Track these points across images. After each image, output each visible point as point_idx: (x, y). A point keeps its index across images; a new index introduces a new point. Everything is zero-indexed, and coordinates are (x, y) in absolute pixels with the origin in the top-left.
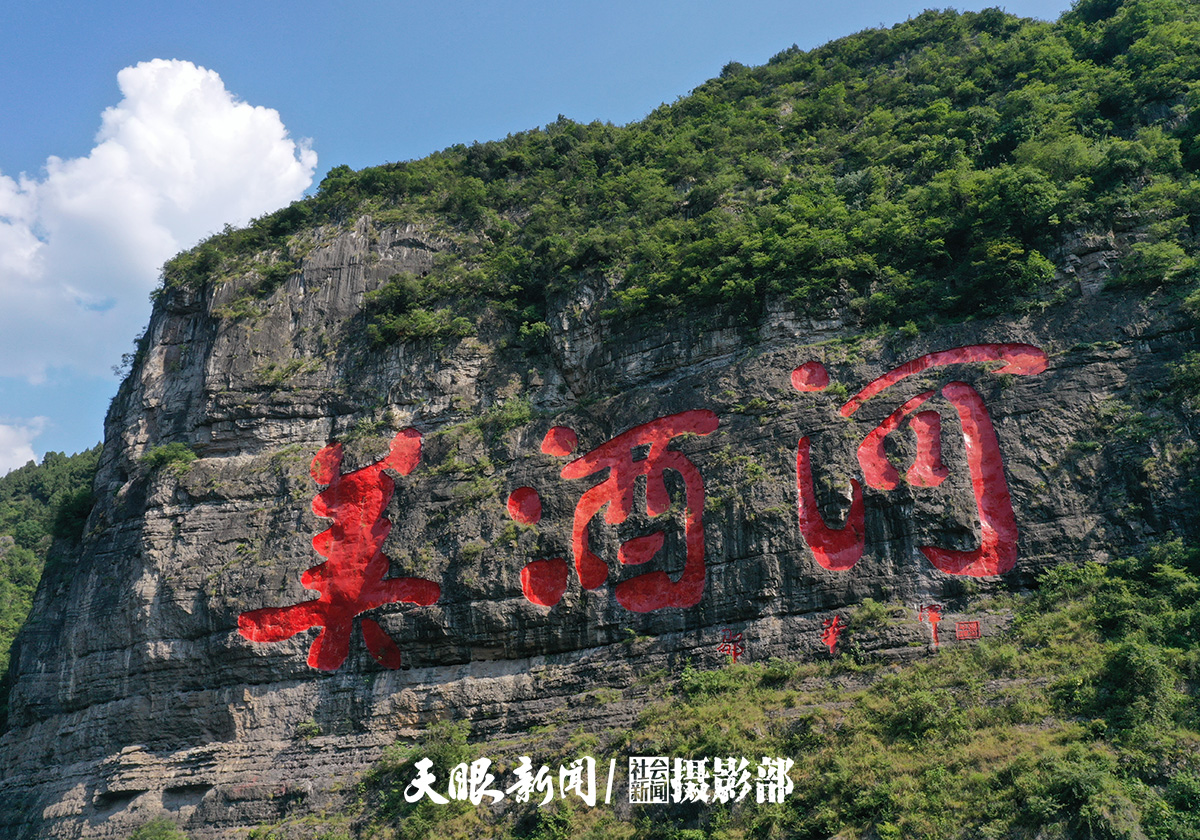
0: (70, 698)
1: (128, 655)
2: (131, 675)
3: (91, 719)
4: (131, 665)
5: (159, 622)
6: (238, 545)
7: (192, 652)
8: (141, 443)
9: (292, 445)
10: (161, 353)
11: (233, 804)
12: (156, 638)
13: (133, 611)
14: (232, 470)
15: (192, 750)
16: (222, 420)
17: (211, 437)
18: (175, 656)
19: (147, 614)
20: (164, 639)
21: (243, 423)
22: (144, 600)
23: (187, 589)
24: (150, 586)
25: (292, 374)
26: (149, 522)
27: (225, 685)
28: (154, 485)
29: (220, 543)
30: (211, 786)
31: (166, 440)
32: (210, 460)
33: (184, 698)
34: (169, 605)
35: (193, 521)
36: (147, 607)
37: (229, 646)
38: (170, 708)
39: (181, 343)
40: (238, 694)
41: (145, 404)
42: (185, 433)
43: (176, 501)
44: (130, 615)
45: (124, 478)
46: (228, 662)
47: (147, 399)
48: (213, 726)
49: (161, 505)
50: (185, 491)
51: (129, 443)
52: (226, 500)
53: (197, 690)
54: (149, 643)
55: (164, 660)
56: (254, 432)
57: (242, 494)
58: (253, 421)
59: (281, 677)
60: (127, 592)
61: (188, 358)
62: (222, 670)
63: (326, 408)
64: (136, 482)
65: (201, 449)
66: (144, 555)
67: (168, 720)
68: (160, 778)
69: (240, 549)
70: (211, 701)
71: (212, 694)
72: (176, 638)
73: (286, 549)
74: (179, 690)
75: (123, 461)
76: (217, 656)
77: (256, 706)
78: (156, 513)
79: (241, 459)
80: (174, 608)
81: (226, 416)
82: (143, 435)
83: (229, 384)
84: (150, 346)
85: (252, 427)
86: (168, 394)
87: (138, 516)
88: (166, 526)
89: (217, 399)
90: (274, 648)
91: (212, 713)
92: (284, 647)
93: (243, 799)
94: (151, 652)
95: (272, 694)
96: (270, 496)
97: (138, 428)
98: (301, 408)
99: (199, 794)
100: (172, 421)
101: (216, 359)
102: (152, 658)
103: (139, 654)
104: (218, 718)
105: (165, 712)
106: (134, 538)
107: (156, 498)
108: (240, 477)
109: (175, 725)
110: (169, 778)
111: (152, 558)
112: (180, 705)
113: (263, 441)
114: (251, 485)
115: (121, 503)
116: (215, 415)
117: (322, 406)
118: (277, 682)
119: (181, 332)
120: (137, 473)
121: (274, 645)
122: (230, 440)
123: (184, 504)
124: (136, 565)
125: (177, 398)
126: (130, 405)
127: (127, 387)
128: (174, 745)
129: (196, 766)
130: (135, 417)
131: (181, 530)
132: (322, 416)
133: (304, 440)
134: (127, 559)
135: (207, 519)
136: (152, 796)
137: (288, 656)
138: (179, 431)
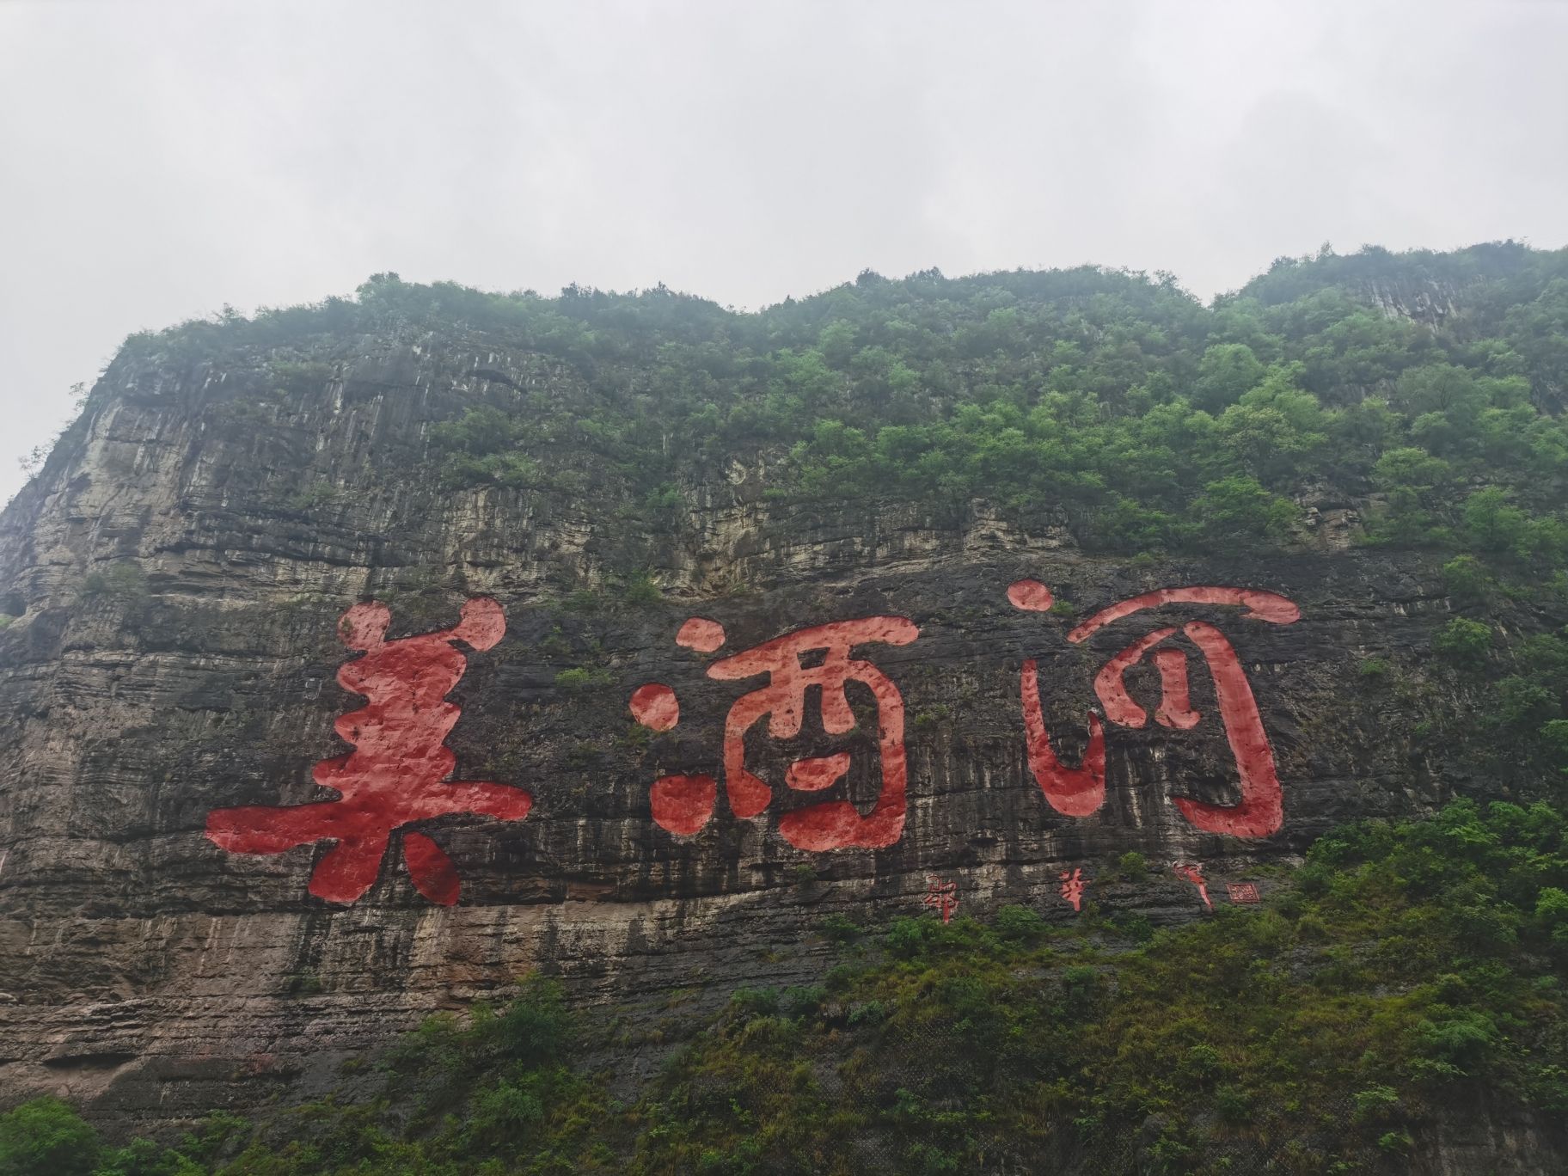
5: (68, 812)
6: (213, 715)
7: (116, 860)
8: (58, 564)
9: (307, 595)
10: (105, 449)
11: (169, 1085)
12: (58, 835)
13: (25, 793)
14: (212, 614)
15: (98, 1005)
16: (203, 547)
17: (182, 567)
18: (88, 863)
19: (49, 798)
20: (72, 836)
21: (235, 555)
22: (48, 777)
23: (124, 768)
24: (59, 758)
25: (318, 504)
26: (70, 668)
27: (166, 913)
28: (86, 618)
29: (184, 709)
30: (131, 1057)
31: (103, 564)
32: (179, 597)
33: (94, 926)
34: (90, 789)
35: (141, 675)
36: (51, 788)
37: (187, 854)
38: (64, 941)
39: (139, 441)
40: (187, 926)
41: (73, 511)
42: (136, 559)
43: (119, 646)
44: (17, 799)
45: (17, 609)
46: (178, 878)
47: (77, 506)
48: (136, 972)
49: (92, 648)
50: (136, 633)
51: (38, 562)
52: (199, 652)
53: (115, 917)
54: (45, 841)
55: (68, 868)
56: (252, 569)
57: (226, 647)
58: (252, 555)
59: (261, 907)
60: (15, 766)
61: (146, 463)
62: (166, 889)
63: (363, 556)
64: (44, 615)
65: (160, 582)
66: (56, 713)
67: (59, 959)
68: (36, 1043)
69: (217, 721)
70: (137, 936)
71: (139, 924)
72: (92, 838)
73: (292, 727)
74: (84, 915)
75: (23, 585)
76: (161, 868)
77: (215, 944)
78: (81, 657)
79: (227, 603)
80: (97, 793)
81: (211, 542)
82: (63, 553)
83: (221, 501)
84: (89, 437)
85: (249, 563)
86: (111, 503)
87: (45, 661)
88: (97, 678)
89: (201, 518)
90: (259, 862)
91: (136, 952)
92: (276, 863)
93: (188, 1078)
94: (46, 853)
95: (243, 930)
96: (272, 656)
97: (56, 542)
98: (328, 549)
99: (107, 1068)
100: (116, 540)
101: (204, 466)
102: (47, 864)
103: (24, 856)
104: (148, 960)
105: (54, 946)
106: (34, 692)
107: (85, 635)
108: (226, 626)
109: (68, 967)
110: (55, 1043)
111: (68, 719)
112: (84, 936)
113: (263, 584)
114: (241, 638)
115: (15, 641)
116: (195, 538)
117: (358, 551)
118: (253, 913)
119: (139, 427)
120: (46, 604)
121: (260, 858)
122: (211, 576)
123: (130, 651)
124: (35, 728)
125: (128, 511)
126: (44, 510)
127: (37, 489)
128: (60, 998)
129: (105, 1027)
130: (50, 528)
131: (122, 684)
132: (356, 565)
133: (325, 592)
134: (20, 719)
135: (166, 675)
136: (22, 1070)
137: (279, 875)
138: (127, 553)
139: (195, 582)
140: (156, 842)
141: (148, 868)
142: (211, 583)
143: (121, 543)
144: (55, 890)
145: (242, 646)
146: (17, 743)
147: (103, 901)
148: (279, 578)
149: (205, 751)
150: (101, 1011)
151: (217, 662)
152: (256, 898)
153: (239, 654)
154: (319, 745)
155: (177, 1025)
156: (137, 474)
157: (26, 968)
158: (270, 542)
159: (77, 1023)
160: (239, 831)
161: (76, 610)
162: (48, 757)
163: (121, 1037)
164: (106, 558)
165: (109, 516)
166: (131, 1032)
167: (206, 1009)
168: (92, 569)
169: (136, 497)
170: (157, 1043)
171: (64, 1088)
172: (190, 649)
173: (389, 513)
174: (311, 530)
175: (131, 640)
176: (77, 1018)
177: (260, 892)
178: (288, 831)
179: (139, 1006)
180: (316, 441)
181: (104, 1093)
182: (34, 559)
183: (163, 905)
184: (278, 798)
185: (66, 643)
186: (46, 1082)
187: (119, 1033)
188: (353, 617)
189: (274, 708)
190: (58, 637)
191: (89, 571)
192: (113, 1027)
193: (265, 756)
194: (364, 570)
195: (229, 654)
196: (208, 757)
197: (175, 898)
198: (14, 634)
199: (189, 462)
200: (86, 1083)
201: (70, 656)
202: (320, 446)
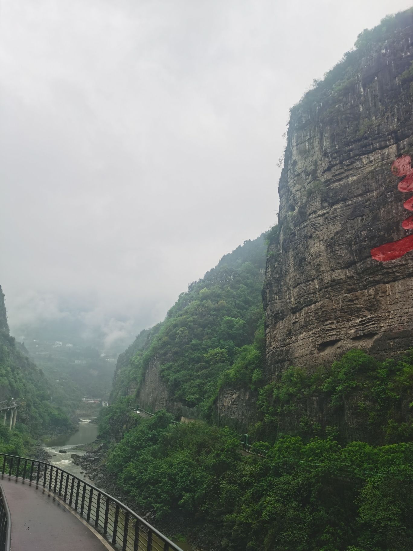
0: (293, 306)
1: (316, 282)
2: (320, 291)
3: (305, 313)
4: (319, 286)
5: (328, 263)
6: (360, 218)
7: (348, 274)
8: (298, 191)
9: (377, 164)
10: (297, 149)
11: (392, 341)
12: (328, 271)
13: (315, 261)
14: (348, 185)
15: (360, 319)
16: (336, 165)
17: (332, 175)
18: (340, 277)
19: (322, 261)
20: (332, 270)
21: (347, 162)
22: (319, 255)
23: (339, 245)
24: (320, 248)
25: (368, 130)
26: (312, 220)
27: (370, 286)
28: (310, 203)
29: (350, 220)
30: (376, 334)
31: (310, 185)
32: (335, 185)
33: (349, 296)
34: (332, 255)
35: (333, 214)
36: (321, 258)
37: (369, 266)
38: (343, 302)
39: (305, 141)
40: (378, 289)
41: (295, 173)
42: (318, 179)
43: (323, 208)
44: (313, 264)
45: (293, 209)
46: (369, 274)
47: (296, 171)
48: (368, 307)
49: (316, 211)
50: (326, 202)
51: (293, 192)
52: (348, 200)
53: (355, 291)
54: (325, 274)
55: (335, 280)
56: (354, 164)
57: (356, 194)
58: (353, 160)
59: (402, 277)
60: (309, 254)
61: (310, 147)
62: (367, 279)
63: (392, 140)
64: (300, 207)
65: (328, 182)
66: (314, 235)
67: (343, 308)
68: (347, 334)
69: (362, 220)
70: (364, 296)
71: (363, 292)
72: (338, 269)
73: (389, 213)
74: (345, 293)
75: (291, 201)
76: (363, 273)
77: (391, 293)
78: (314, 216)
79: (351, 180)
80: (334, 255)
81: (338, 162)
82: (298, 187)
83: (336, 147)
84: (291, 148)
85: (352, 163)
86: (305, 165)
87: (305, 221)
88: (321, 220)
89: (332, 155)
90: (395, 262)
91: (366, 301)
92: (401, 261)
93: (398, 338)
94: (328, 277)
95: (398, 286)
96: (372, 191)
97: (295, 184)
98: (378, 144)
99: (370, 338)
100: (310, 175)
101: (326, 138)
102: (329, 280)
103: (322, 280)
104: (370, 302)
105: (340, 304)
106: (306, 231)
107: (313, 209)
108: (353, 187)
109: (347, 310)
110: (352, 333)
111: (318, 236)
112: (348, 299)
113: (360, 168)
114: (359, 189)
115: (296, 218)
116: (332, 163)
117: (389, 140)
118: (400, 280)
119: (304, 136)
120: (299, 204)
121: (394, 261)
122: (342, 173)
123: (327, 208)
124: (310, 242)
125: (310, 165)
126: (288, 177)
127: (284, 171)
128: (349, 319)
129: (365, 326)
130: (292, 181)
131: (329, 219)
132: (390, 145)
133: (383, 160)
134: (305, 240)
135: (340, 211)
136: (345, 342)
137: (404, 265)
138: (315, 178)
139: (338, 177)
140: (358, 265)
141: (359, 274)
142: (343, 175)
143: (312, 176)
144: (334, 288)
145: (361, 192)
146: (307, 247)
147: (349, 287)
148: (365, 163)
149: (362, 231)
150: (362, 321)
151: (355, 201)
152: (399, 274)
153: (361, 195)
154: (401, 216)
155: (387, 321)
156: (309, 152)
157: (335, 312)
158: (357, 152)
159: (356, 326)
160: (383, 254)
161: (307, 202)
162: (317, 249)
163: (371, 328)
164: (310, 182)
165: (306, 169)
166: (373, 326)
167: (395, 315)
168: (307, 187)
169: (311, 159)
170: (383, 328)
171: (359, 346)
172: (344, 200)
173: (396, 120)
174: (370, 141)
175: (325, 204)
176: (356, 324)
177: (399, 272)
178: (401, 249)
179: (373, 318)
180: (359, 108)
181: (372, 346)
182: (291, 192)
183: (368, 284)
184: (393, 239)
185: (308, 213)
186: (354, 345)
187: (370, 327)
188: (397, 164)
189: (379, 209)
190: (306, 212)
191: (307, 189)
192: (367, 325)
193: (383, 226)
194: (394, 146)
195: (357, 196)
196: (363, 233)
197: (371, 281)
198: (295, 216)
199: (321, 139)
200: (365, 344)
201: (311, 216)
202: (361, 109)
